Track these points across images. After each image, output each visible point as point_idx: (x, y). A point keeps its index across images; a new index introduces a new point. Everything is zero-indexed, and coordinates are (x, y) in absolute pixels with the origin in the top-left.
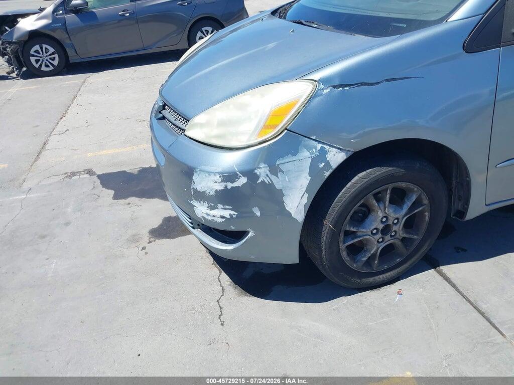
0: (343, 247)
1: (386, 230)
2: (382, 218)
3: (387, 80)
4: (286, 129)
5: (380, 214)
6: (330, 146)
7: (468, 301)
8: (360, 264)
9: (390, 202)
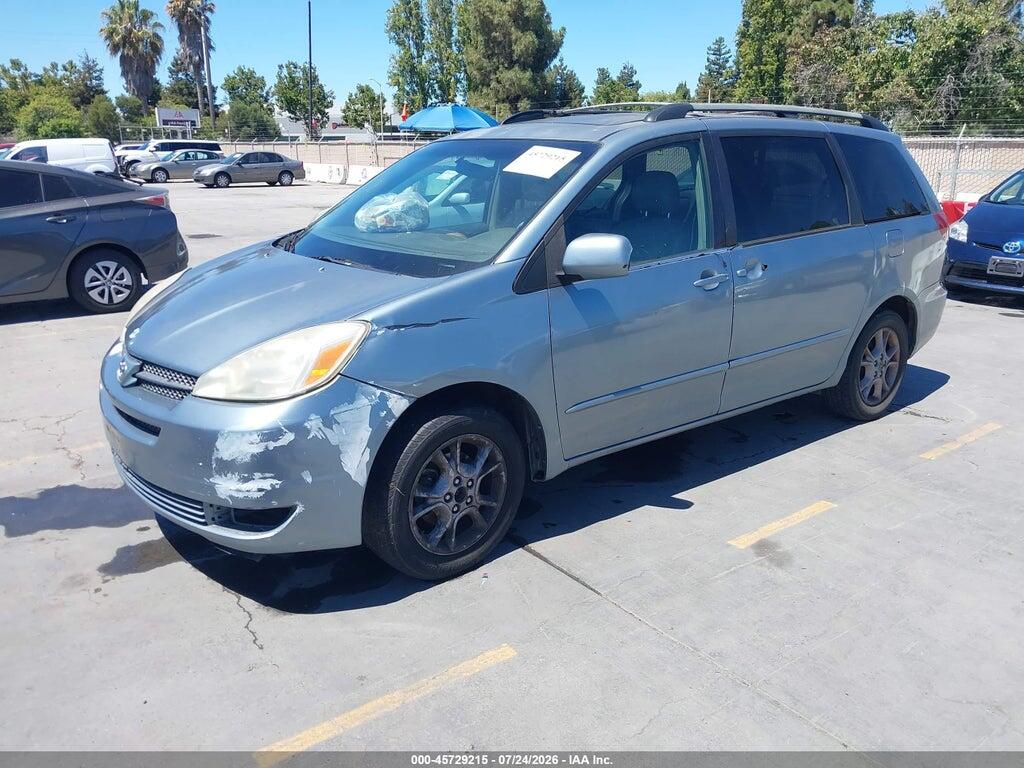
0: (413, 519)
1: (460, 495)
2: (455, 480)
3: (443, 321)
4: (339, 374)
5: (452, 474)
6: (390, 391)
7: (562, 571)
8: (435, 544)
9: (462, 460)
